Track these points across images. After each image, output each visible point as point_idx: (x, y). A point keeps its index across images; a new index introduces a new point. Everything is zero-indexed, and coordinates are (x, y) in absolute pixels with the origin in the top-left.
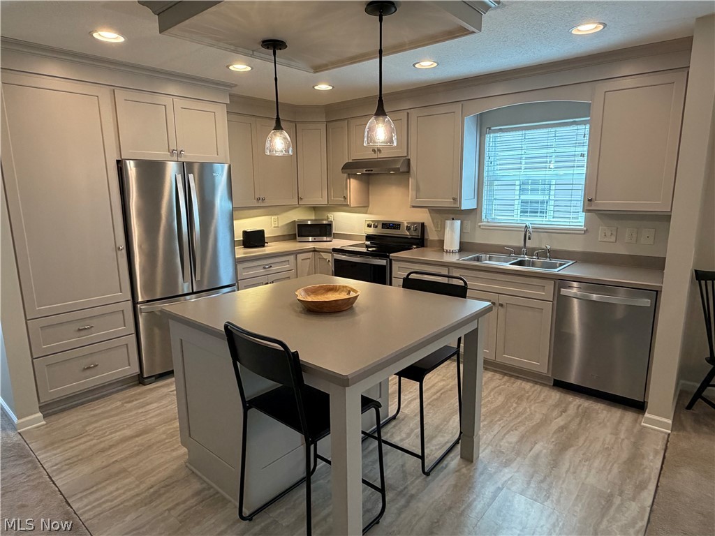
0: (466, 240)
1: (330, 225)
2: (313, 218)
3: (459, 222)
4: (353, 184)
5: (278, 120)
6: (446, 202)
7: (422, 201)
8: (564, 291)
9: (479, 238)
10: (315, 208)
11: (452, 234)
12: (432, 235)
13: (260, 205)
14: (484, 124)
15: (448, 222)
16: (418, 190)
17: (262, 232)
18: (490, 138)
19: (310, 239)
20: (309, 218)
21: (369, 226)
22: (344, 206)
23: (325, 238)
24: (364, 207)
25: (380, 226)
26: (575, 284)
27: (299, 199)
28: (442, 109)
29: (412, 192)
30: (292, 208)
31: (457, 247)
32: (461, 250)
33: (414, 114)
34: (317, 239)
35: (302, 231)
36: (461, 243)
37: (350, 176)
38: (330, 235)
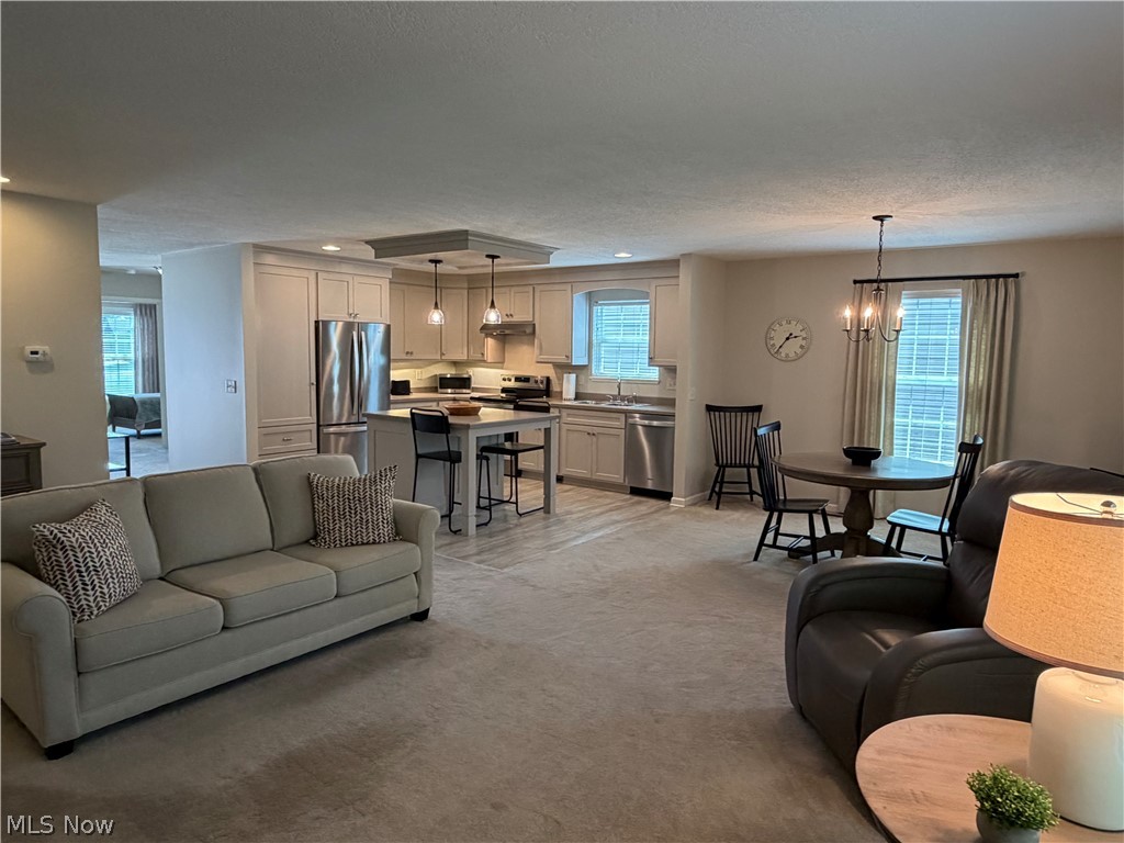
0: (581, 391)
1: (469, 379)
2: (454, 372)
3: (574, 375)
4: (490, 342)
5: (436, 304)
6: (561, 359)
7: (544, 357)
8: (630, 421)
9: (590, 389)
10: (455, 364)
11: (569, 386)
12: (555, 388)
13: (409, 359)
14: (591, 298)
15: (565, 375)
16: (541, 348)
17: (406, 383)
18: (596, 309)
19: (449, 391)
20: (449, 372)
21: (504, 380)
22: (481, 362)
23: (464, 391)
24: (500, 363)
25: (513, 380)
26: (637, 415)
27: (442, 354)
28: (557, 287)
29: (537, 351)
30: (436, 362)
31: (573, 396)
32: (576, 399)
33: (538, 288)
34: (457, 391)
35: (444, 383)
36: (577, 394)
37: (487, 335)
38: (469, 388)
